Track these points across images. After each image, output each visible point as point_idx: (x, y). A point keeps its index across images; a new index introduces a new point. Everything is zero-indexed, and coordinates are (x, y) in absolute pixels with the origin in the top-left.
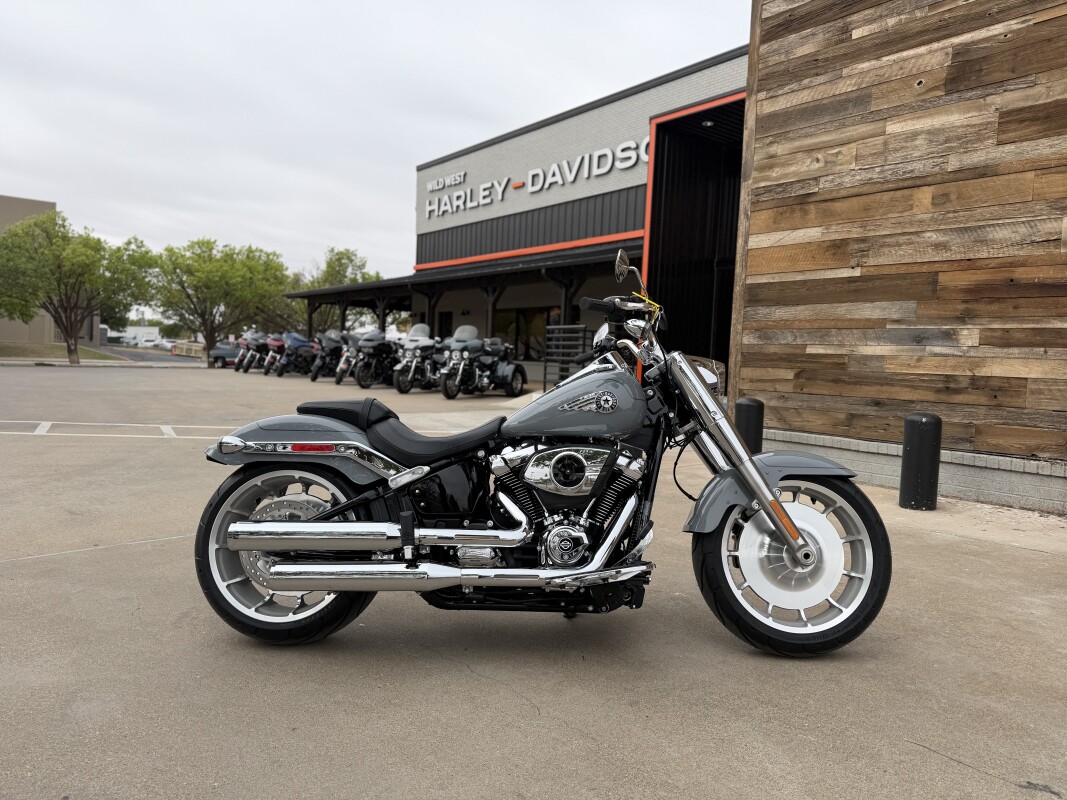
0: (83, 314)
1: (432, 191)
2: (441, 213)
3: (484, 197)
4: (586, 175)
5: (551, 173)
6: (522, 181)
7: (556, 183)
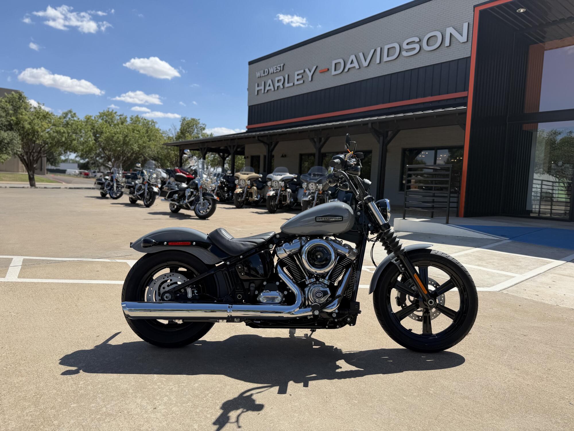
0: (37, 156)
1: (260, 77)
2: (266, 91)
3: (298, 80)
4: (378, 61)
5: (350, 61)
6: (327, 67)
7: (354, 67)
